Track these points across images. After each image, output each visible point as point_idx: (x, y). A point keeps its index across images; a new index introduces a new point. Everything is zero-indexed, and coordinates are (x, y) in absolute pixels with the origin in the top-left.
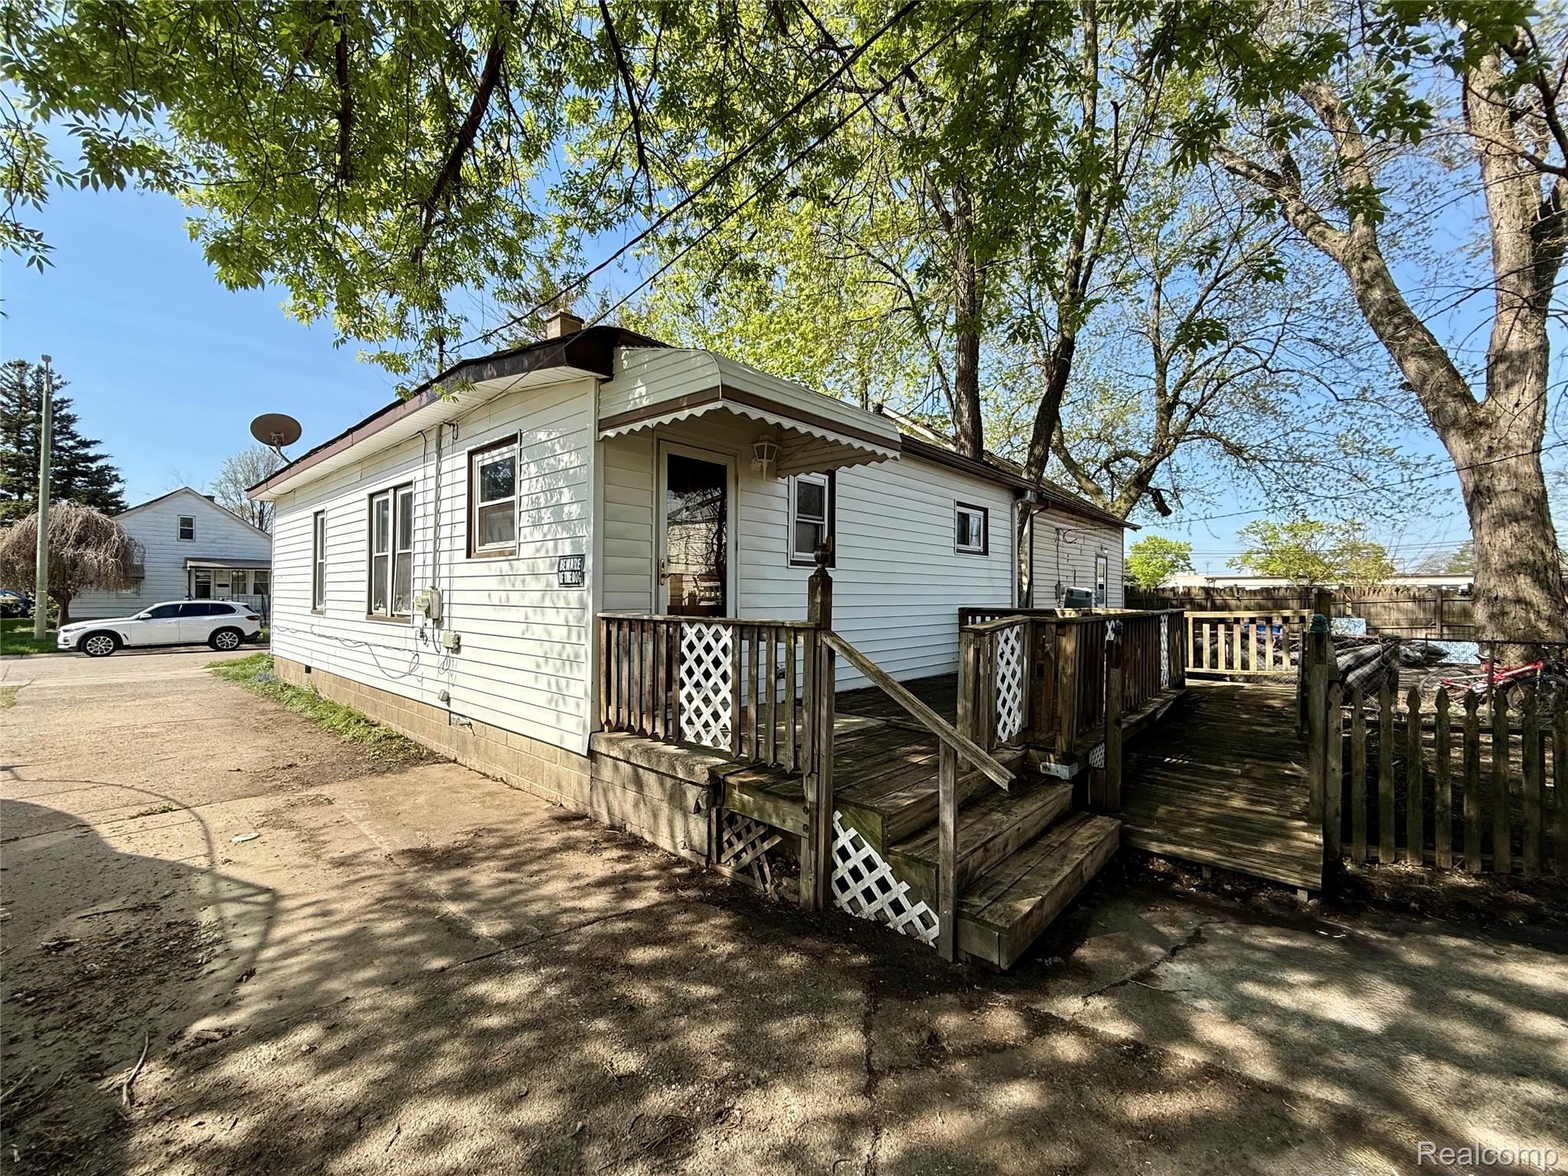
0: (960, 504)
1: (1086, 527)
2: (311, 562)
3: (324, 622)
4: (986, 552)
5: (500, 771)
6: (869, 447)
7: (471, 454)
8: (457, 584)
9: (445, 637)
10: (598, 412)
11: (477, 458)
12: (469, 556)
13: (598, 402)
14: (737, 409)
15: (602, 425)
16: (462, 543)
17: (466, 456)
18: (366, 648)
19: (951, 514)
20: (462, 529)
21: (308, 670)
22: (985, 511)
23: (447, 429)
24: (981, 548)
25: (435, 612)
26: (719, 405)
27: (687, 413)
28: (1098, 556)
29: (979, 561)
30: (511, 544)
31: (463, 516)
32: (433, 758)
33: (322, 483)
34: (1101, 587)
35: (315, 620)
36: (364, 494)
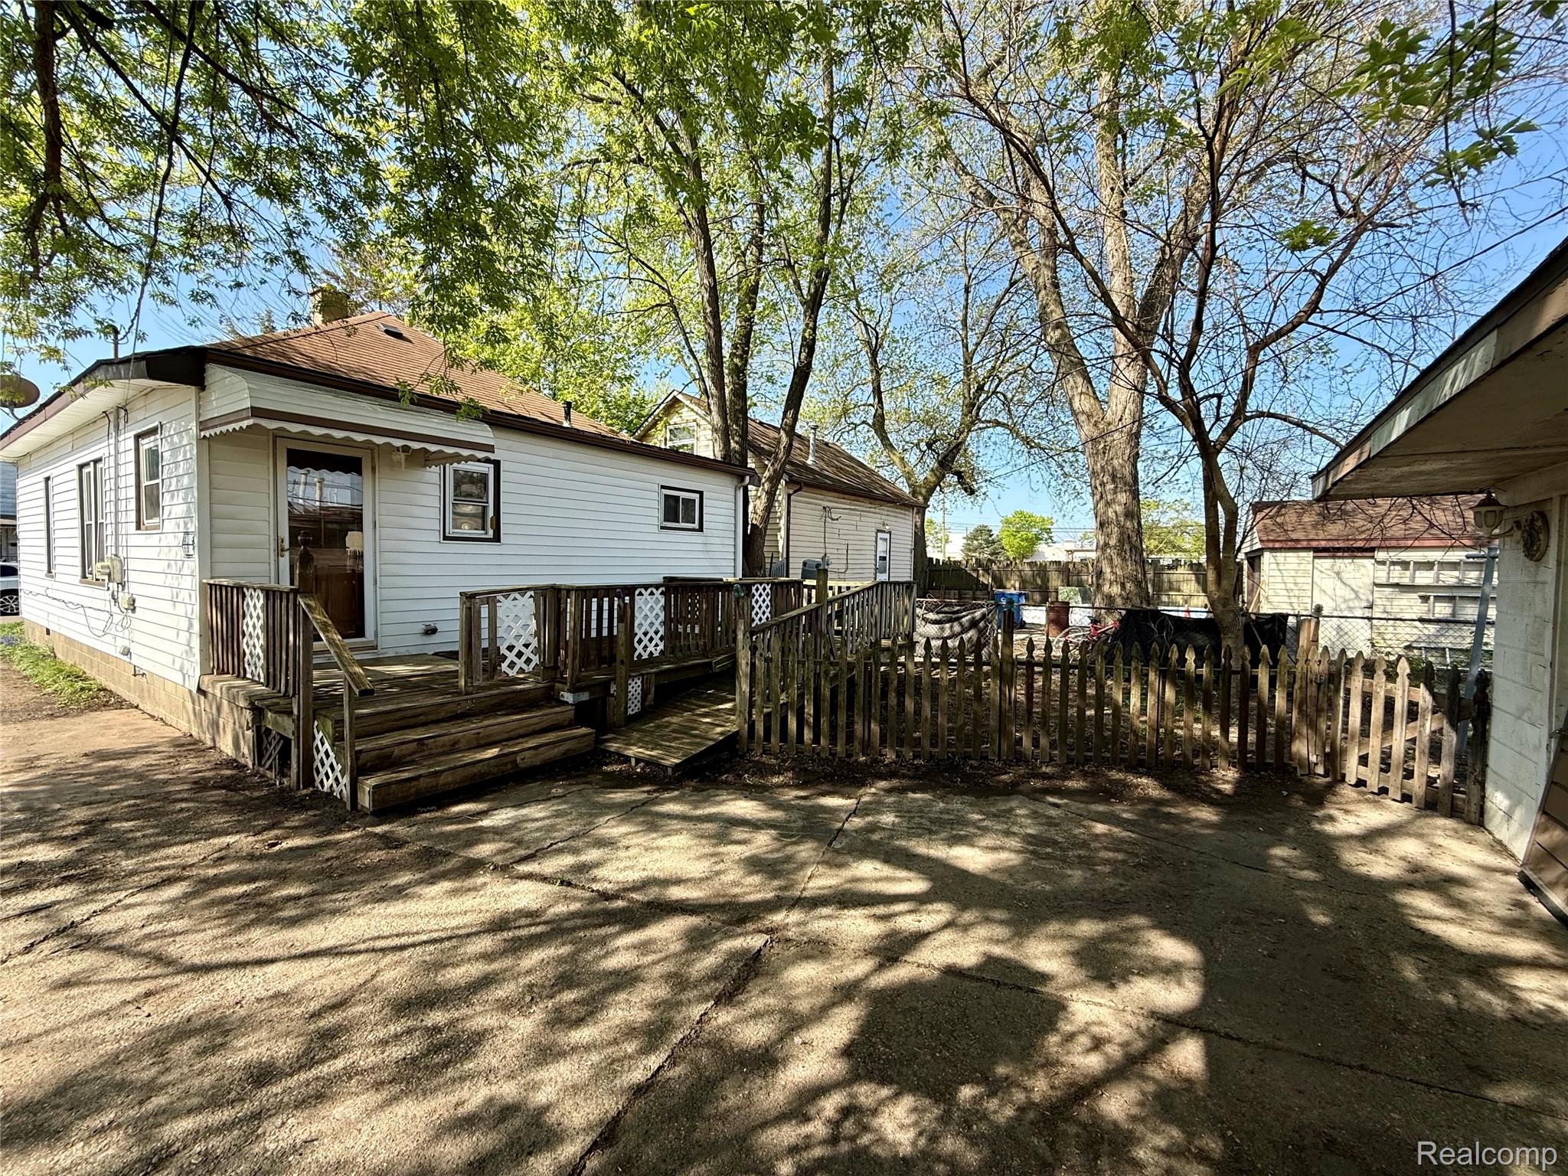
0: (663, 487)
1: (863, 506)
3: (56, 585)
5: (160, 712)
7: (138, 437)
8: (133, 553)
9: (124, 598)
10: (199, 415)
11: (142, 442)
12: (138, 528)
13: (199, 407)
14: (264, 423)
15: (203, 425)
16: (133, 516)
17: (132, 441)
18: (81, 610)
19: (655, 496)
20: (132, 505)
21: (48, 632)
22: (701, 493)
23: (122, 413)
25: (117, 576)
26: (250, 422)
28: (879, 531)
30: (156, 520)
31: (132, 492)
32: (121, 704)
33: (48, 450)
34: (883, 559)
35: (48, 583)
36: (74, 465)
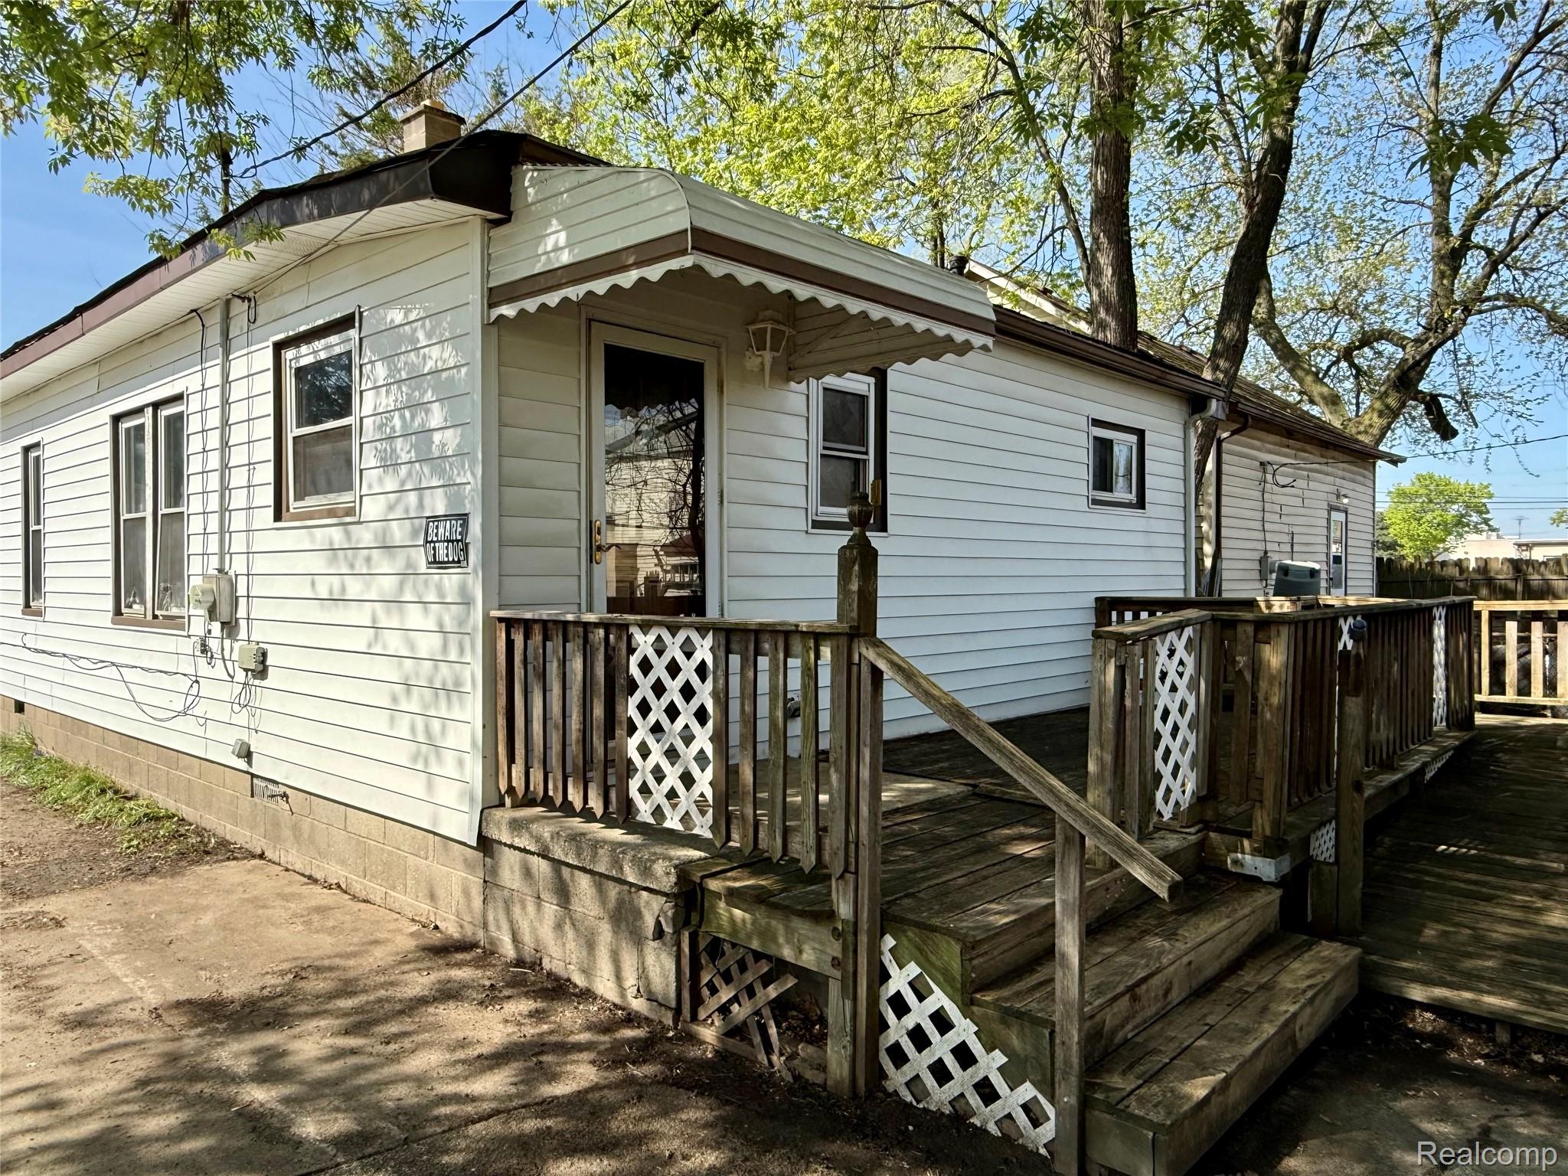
0: (1097, 423)
1: (1312, 459)
2: (19, 529)
3: (43, 629)
4: (1141, 503)
5: (335, 872)
6: (941, 330)
7: (279, 347)
8: (260, 565)
9: (236, 650)
10: (486, 275)
11: (289, 354)
12: (278, 517)
13: (487, 259)
14: (717, 268)
15: (495, 296)
16: (267, 496)
17: (270, 351)
18: (112, 672)
19: (1083, 440)
20: (267, 473)
21: (20, 707)
22: (1141, 434)
23: (239, 308)
24: (1132, 497)
25: (224, 610)
26: (687, 261)
27: (634, 275)
28: (1332, 508)
29: (1131, 519)
30: (346, 497)
31: (267, 451)
32: (226, 851)
33: (38, 396)
34: (1337, 560)
35: (30, 625)
36: (104, 415)
